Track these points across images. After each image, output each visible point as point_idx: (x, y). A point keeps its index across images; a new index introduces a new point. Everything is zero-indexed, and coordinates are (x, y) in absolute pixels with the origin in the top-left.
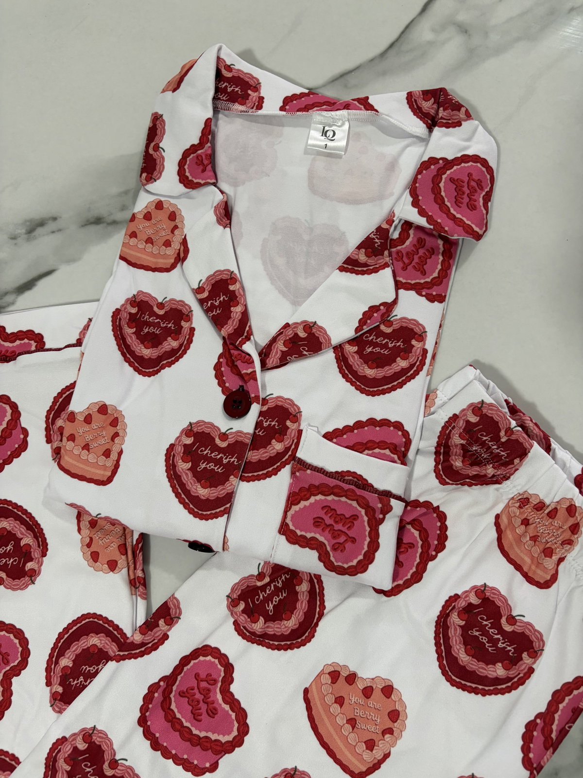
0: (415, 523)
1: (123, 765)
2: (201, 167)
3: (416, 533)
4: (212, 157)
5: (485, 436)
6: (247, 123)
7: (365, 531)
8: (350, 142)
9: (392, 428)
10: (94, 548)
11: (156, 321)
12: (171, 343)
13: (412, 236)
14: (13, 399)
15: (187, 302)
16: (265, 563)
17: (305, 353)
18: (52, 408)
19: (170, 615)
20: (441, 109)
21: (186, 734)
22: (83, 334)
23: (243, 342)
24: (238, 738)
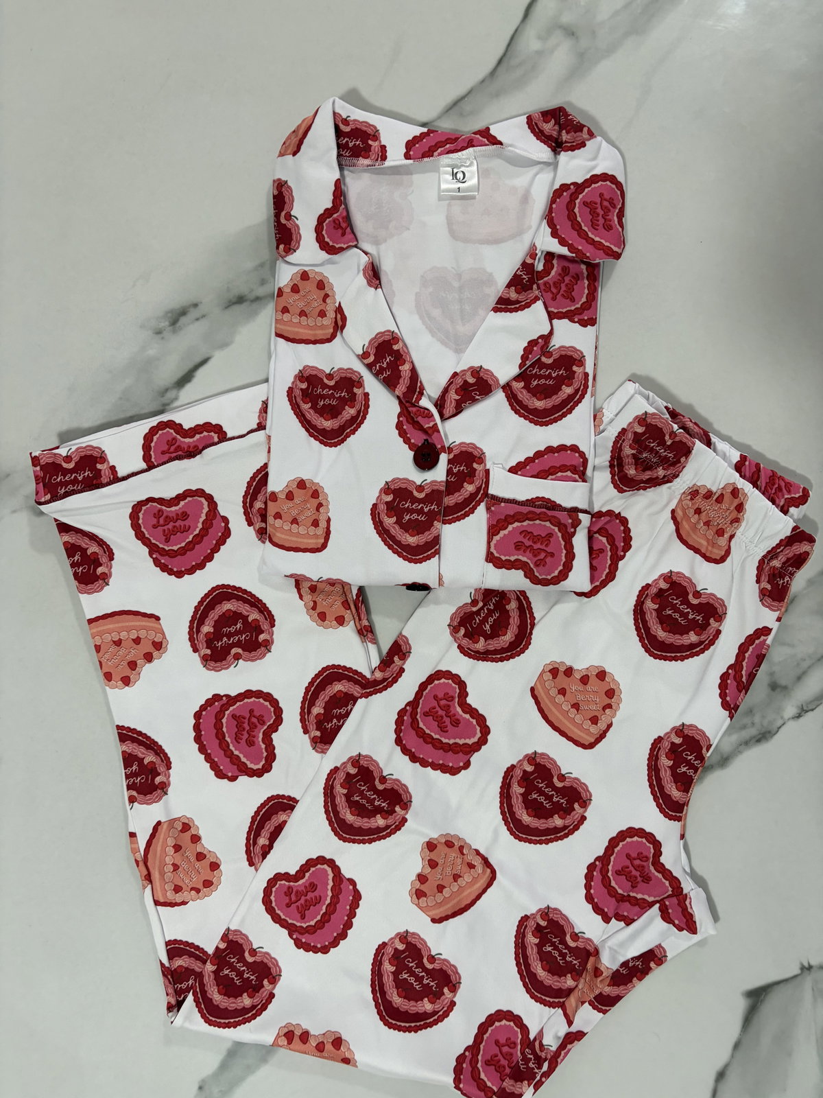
0: (602, 531)
1: (391, 779)
2: (340, 231)
3: (604, 540)
4: (348, 218)
5: (652, 443)
6: (374, 177)
7: (561, 545)
8: (481, 180)
9: (569, 452)
10: (319, 609)
11: (330, 392)
12: (349, 412)
13: (556, 266)
14: (208, 491)
15: (355, 369)
16: (476, 590)
17: (477, 397)
18: (247, 493)
19: (402, 651)
20: (564, 131)
21: (437, 745)
22: (263, 418)
23: (419, 399)
24: (482, 738)
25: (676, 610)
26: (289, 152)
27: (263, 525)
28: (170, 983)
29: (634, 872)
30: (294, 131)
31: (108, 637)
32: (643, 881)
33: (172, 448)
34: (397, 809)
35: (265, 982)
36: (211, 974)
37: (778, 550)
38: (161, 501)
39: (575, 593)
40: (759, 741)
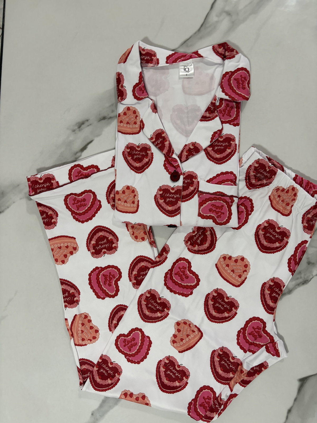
0: (242, 204)
1: (163, 299)
2: (142, 92)
3: (243, 208)
4: (145, 87)
5: (262, 170)
6: (155, 71)
7: (227, 210)
8: (195, 71)
9: (230, 174)
10: (135, 235)
11: (138, 153)
12: (146, 160)
13: (224, 103)
14: (93, 191)
15: (148, 144)
16: (194, 227)
17: (194, 154)
18: (107, 191)
19: (166, 250)
21: (180, 286)
22: (113, 162)
23: (172, 155)
24: (197, 283)
25: (271, 234)
26: (122, 61)
27: (114, 203)
28: (81, 375)
29: (256, 334)
30: (124, 54)
31: (56, 246)
32: (259, 337)
33: (80, 175)
34: (165, 310)
35: (116, 374)
36: (96, 371)
37: (310, 211)
38: (75, 194)
39: (233, 228)
40: (303, 284)
